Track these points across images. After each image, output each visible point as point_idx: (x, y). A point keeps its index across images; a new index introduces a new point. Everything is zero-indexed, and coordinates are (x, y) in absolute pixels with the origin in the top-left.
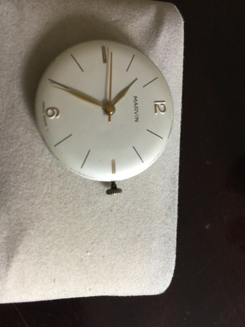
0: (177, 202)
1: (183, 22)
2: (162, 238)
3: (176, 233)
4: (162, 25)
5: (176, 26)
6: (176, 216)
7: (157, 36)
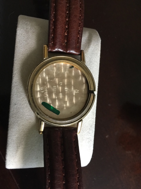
0: (94, 123)
1: (100, 41)
2: (87, 140)
3: (93, 137)
4: (91, 42)
5: (97, 42)
6: (94, 130)
7: (89, 47)
